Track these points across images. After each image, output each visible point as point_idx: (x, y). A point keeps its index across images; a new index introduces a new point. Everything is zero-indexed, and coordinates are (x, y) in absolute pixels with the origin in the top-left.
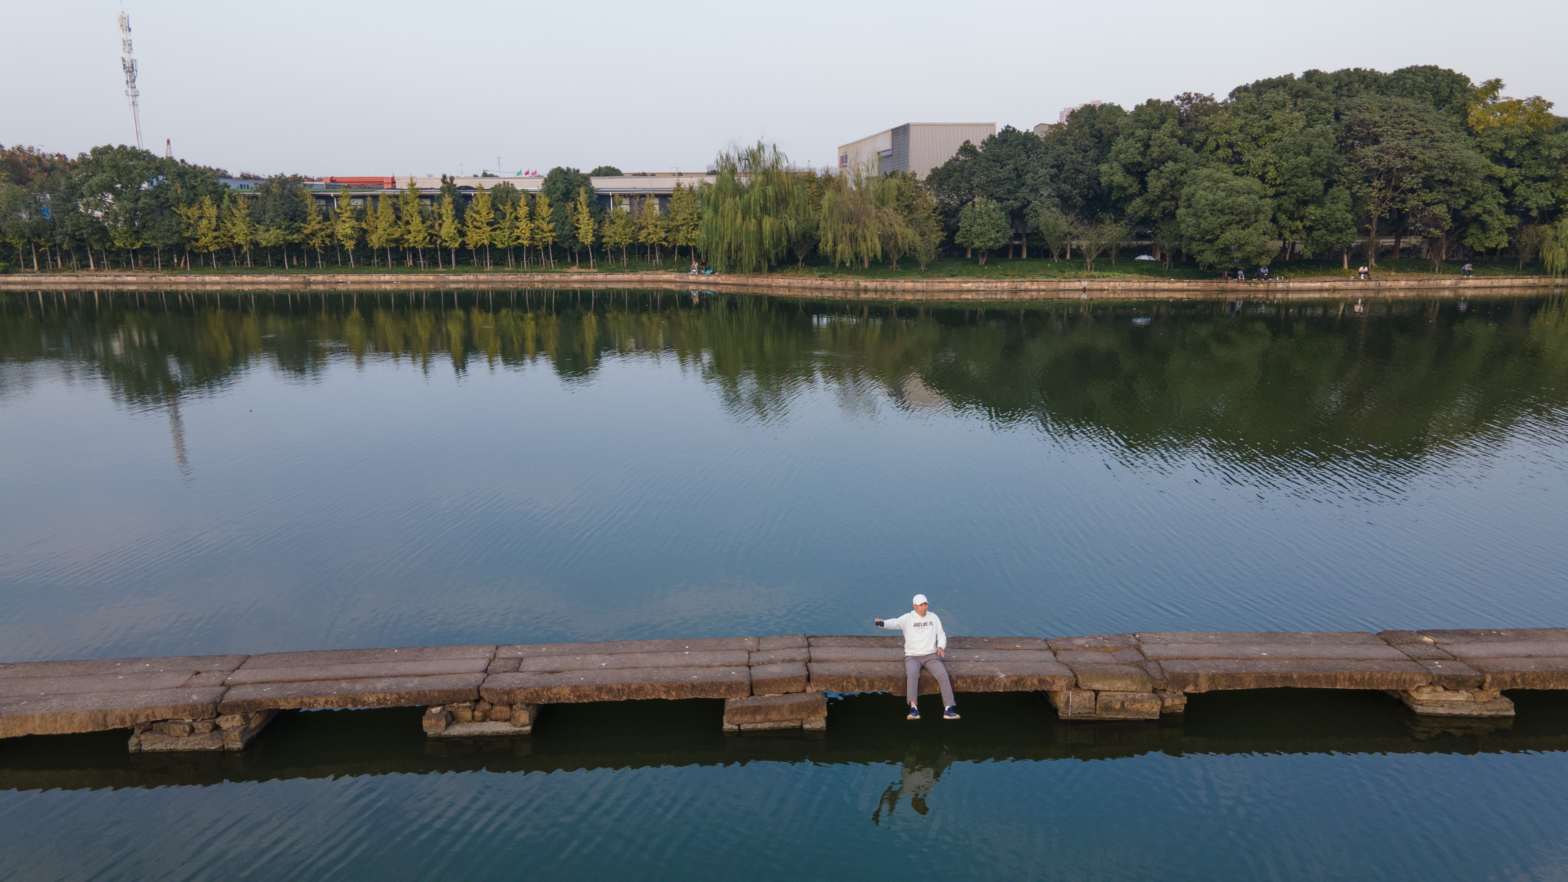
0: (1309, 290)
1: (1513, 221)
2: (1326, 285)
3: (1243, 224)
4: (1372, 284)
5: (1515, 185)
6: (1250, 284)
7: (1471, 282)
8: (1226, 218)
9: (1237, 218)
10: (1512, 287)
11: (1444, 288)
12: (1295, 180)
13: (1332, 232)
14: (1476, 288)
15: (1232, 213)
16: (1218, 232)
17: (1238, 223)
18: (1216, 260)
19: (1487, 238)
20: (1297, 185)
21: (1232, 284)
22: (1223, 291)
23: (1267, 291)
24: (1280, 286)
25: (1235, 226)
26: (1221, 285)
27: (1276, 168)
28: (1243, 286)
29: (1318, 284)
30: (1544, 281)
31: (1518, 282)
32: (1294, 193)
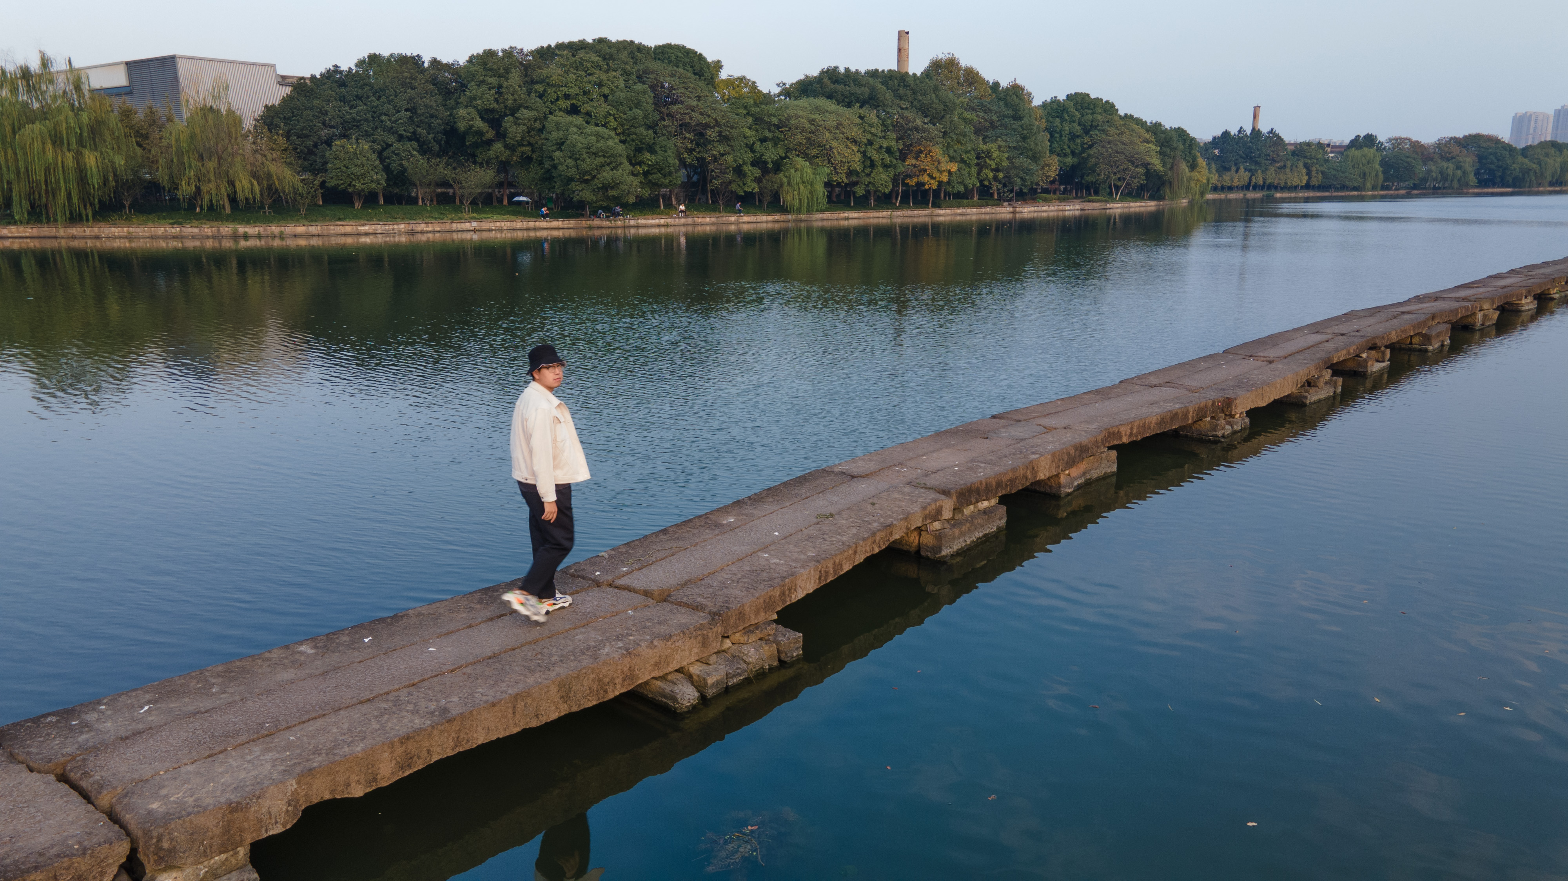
0: (652, 226)
1: (757, 172)
2: (662, 221)
3: (612, 166)
4: (690, 220)
5: (754, 143)
6: (610, 221)
7: (746, 219)
8: (602, 159)
9: (608, 161)
10: (767, 222)
11: (731, 223)
12: (633, 130)
13: (665, 176)
14: (749, 223)
15: (604, 156)
16: (595, 172)
17: (608, 164)
18: (594, 198)
19: (744, 184)
20: (636, 134)
21: (597, 222)
22: (590, 228)
23: (624, 227)
24: (632, 222)
25: (607, 168)
26: (589, 222)
27: (615, 119)
28: (606, 223)
29: (657, 221)
30: (783, 217)
31: (770, 218)
32: (633, 140)
